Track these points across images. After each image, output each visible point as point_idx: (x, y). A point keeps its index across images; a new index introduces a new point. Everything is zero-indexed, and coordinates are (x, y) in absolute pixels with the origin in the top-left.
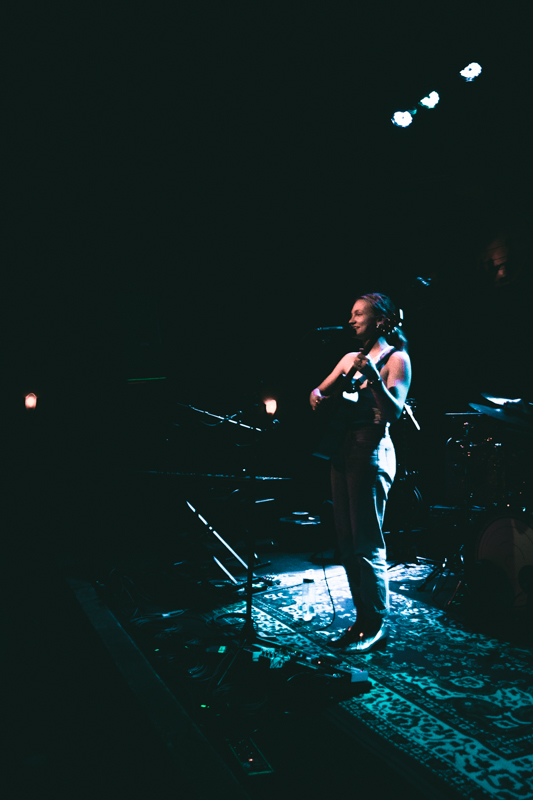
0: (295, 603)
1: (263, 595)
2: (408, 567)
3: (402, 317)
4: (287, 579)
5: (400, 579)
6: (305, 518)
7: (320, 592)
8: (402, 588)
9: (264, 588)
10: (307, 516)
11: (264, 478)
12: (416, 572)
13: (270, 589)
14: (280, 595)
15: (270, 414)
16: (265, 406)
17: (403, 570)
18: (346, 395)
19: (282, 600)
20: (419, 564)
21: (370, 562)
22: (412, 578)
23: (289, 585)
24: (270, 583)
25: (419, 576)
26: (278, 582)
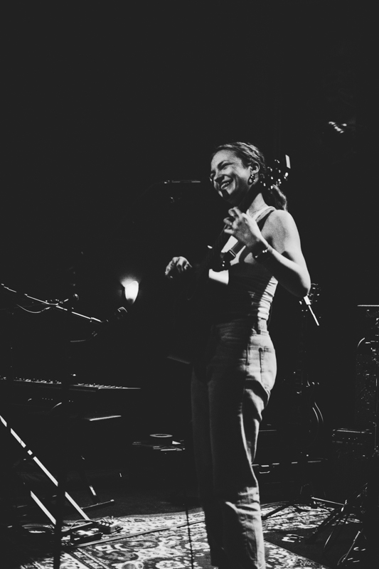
0: (136, 557)
1: (93, 546)
2: (300, 511)
3: (288, 165)
4: (131, 526)
5: (285, 527)
6: (167, 443)
7: (172, 543)
8: (285, 539)
9: (97, 537)
10: (170, 440)
11: (100, 387)
12: (309, 517)
13: (105, 538)
14: (117, 546)
15: (131, 300)
16: (123, 289)
17: (291, 515)
18: (213, 274)
19: (120, 553)
20: (314, 507)
21: (233, 506)
22: (302, 526)
23: (134, 532)
24: (106, 530)
25: (312, 523)
26: (119, 529)
